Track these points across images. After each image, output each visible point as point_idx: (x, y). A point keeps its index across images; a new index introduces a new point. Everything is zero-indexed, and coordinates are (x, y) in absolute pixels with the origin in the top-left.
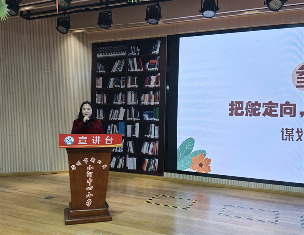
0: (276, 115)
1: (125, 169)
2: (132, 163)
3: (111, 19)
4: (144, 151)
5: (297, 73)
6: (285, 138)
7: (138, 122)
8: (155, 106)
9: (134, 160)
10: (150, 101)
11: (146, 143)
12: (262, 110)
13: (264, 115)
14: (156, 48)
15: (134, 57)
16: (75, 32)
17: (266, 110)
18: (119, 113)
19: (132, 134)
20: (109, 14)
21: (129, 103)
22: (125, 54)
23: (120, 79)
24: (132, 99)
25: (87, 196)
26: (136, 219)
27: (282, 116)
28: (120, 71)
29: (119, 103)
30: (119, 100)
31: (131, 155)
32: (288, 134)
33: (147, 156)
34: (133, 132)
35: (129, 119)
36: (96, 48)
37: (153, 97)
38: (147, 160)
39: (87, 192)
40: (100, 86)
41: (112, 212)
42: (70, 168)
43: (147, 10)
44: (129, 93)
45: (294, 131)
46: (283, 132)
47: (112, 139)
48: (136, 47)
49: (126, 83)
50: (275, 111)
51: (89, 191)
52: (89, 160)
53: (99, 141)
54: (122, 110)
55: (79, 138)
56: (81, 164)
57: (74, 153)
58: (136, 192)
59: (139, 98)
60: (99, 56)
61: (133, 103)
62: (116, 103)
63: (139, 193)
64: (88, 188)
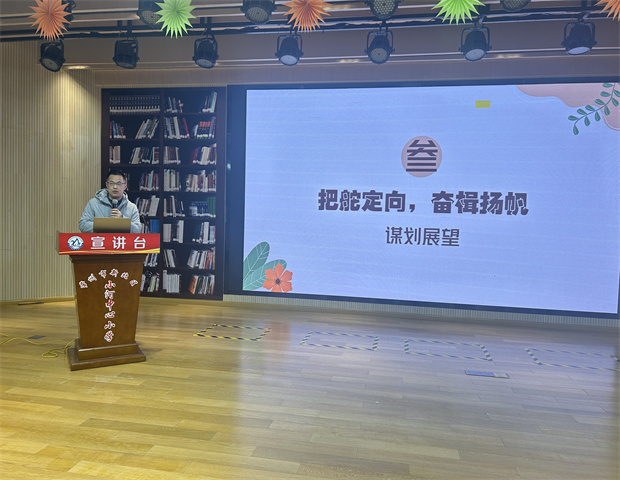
0: (380, 209)
1: (161, 293)
2: (172, 283)
3: (136, 54)
4: (192, 263)
5: (408, 151)
6: (390, 240)
7: (181, 218)
8: (210, 194)
9: (176, 278)
10: (200, 186)
11: (196, 252)
12: (362, 202)
13: (364, 209)
14: (210, 104)
15: (174, 115)
16: (71, 68)
17: (368, 202)
18: (149, 205)
19: (172, 238)
20: (133, 45)
21: (167, 189)
22: (158, 110)
23: (151, 150)
24: (171, 182)
25: (107, 327)
26: (183, 357)
27: (387, 210)
28: (150, 137)
29: (150, 189)
30: (150, 184)
31: (171, 271)
32: (395, 235)
33: (196, 271)
34: (174, 234)
35: (166, 214)
36: (109, 98)
37: (206, 180)
38: (197, 277)
40: (116, 160)
41: (145, 350)
42: (78, 286)
43: (196, 45)
44: (167, 173)
45: (403, 232)
46: (388, 232)
47: (144, 240)
48: (177, 100)
49: (161, 157)
50: (379, 203)
51: (109, 319)
52: (108, 273)
53: (123, 244)
54: (155, 200)
56: (95, 279)
57: (84, 263)
58: (180, 323)
59: (182, 181)
60: (113, 111)
61: (174, 189)
62: (145, 188)
63: (184, 324)
64: (108, 315)
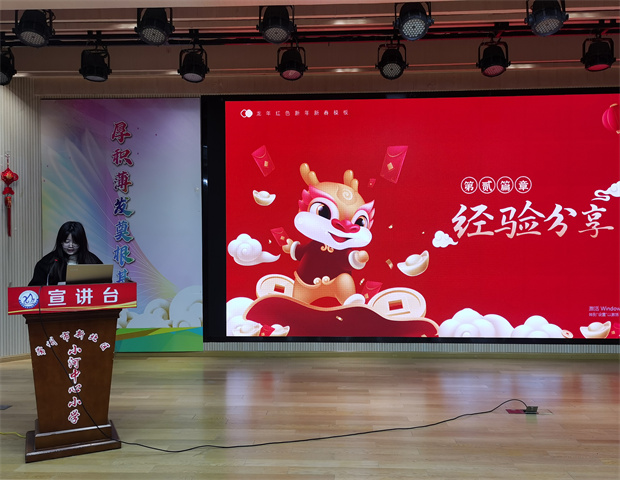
3: (107, 66)
25: (71, 404)
39: (70, 397)
42: (33, 353)
47: (116, 292)
51: (73, 394)
52: (71, 335)
53: (90, 297)
55: (50, 293)
56: (55, 343)
57: (41, 324)
64: (72, 389)
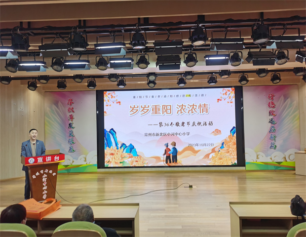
39: (43, 191)
47: (58, 157)
52: (44, 171)
53: (50, 159)
55: (38, 159)
56: (39, 174)
64: (44, 188)
